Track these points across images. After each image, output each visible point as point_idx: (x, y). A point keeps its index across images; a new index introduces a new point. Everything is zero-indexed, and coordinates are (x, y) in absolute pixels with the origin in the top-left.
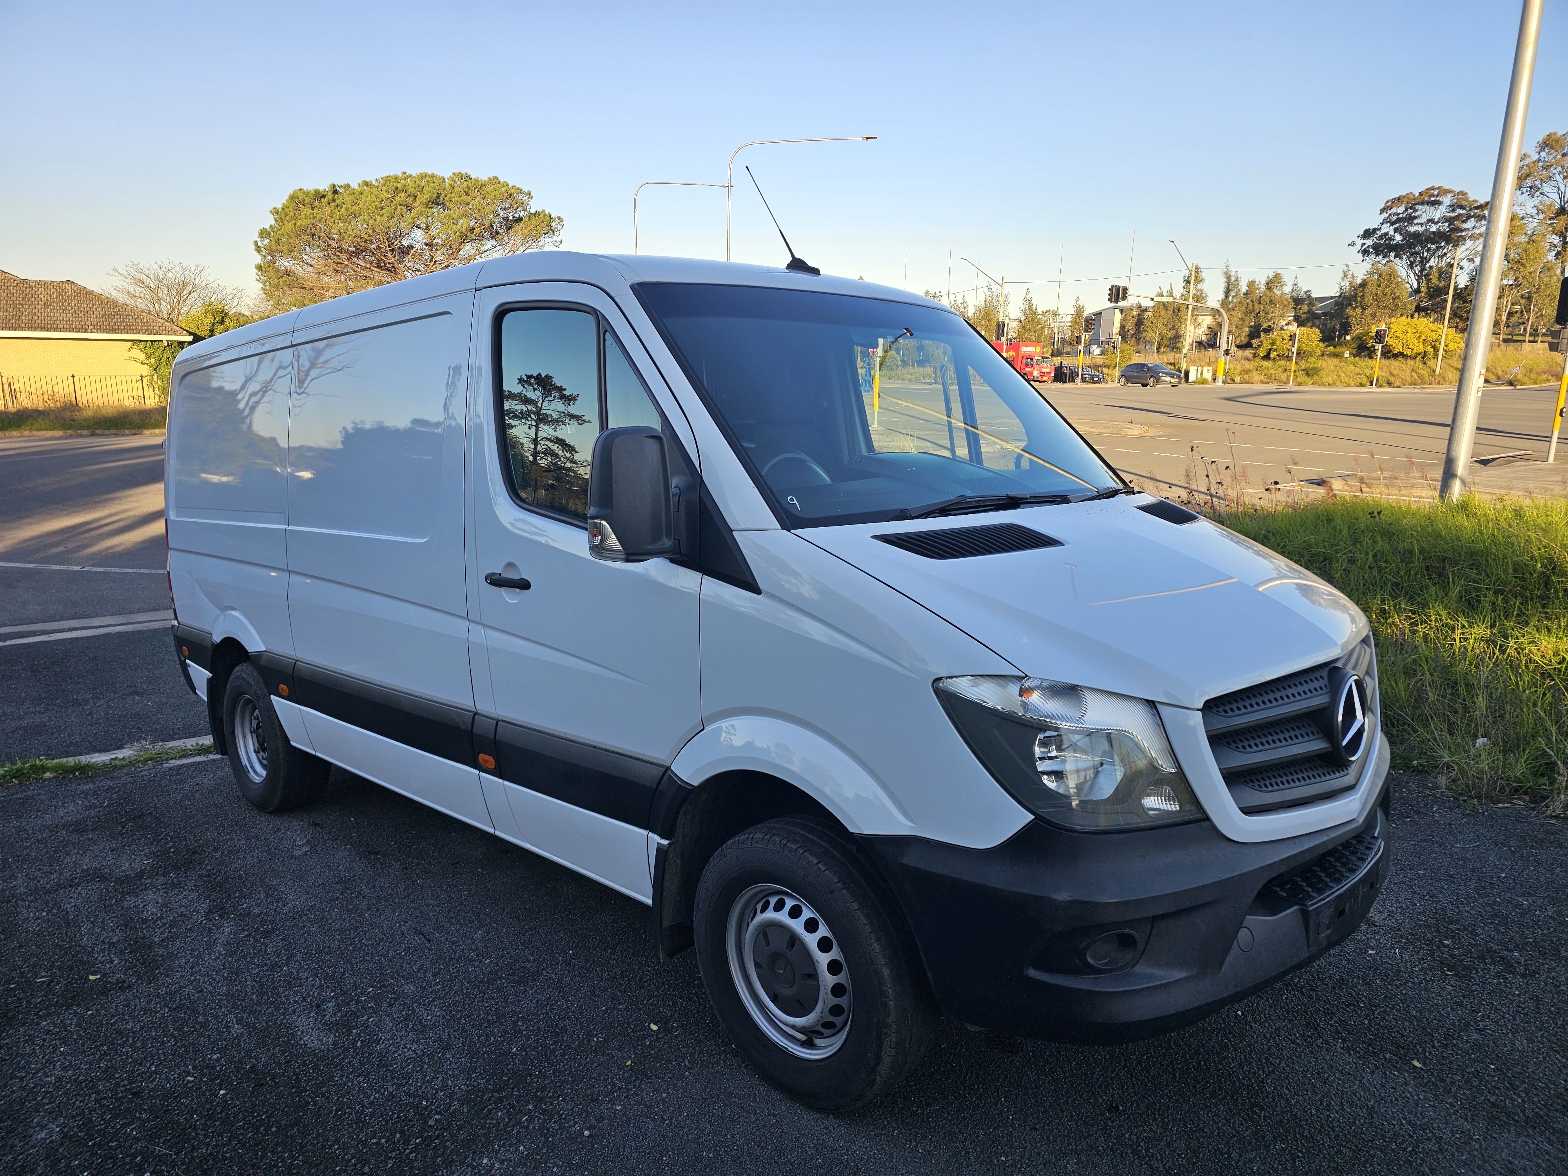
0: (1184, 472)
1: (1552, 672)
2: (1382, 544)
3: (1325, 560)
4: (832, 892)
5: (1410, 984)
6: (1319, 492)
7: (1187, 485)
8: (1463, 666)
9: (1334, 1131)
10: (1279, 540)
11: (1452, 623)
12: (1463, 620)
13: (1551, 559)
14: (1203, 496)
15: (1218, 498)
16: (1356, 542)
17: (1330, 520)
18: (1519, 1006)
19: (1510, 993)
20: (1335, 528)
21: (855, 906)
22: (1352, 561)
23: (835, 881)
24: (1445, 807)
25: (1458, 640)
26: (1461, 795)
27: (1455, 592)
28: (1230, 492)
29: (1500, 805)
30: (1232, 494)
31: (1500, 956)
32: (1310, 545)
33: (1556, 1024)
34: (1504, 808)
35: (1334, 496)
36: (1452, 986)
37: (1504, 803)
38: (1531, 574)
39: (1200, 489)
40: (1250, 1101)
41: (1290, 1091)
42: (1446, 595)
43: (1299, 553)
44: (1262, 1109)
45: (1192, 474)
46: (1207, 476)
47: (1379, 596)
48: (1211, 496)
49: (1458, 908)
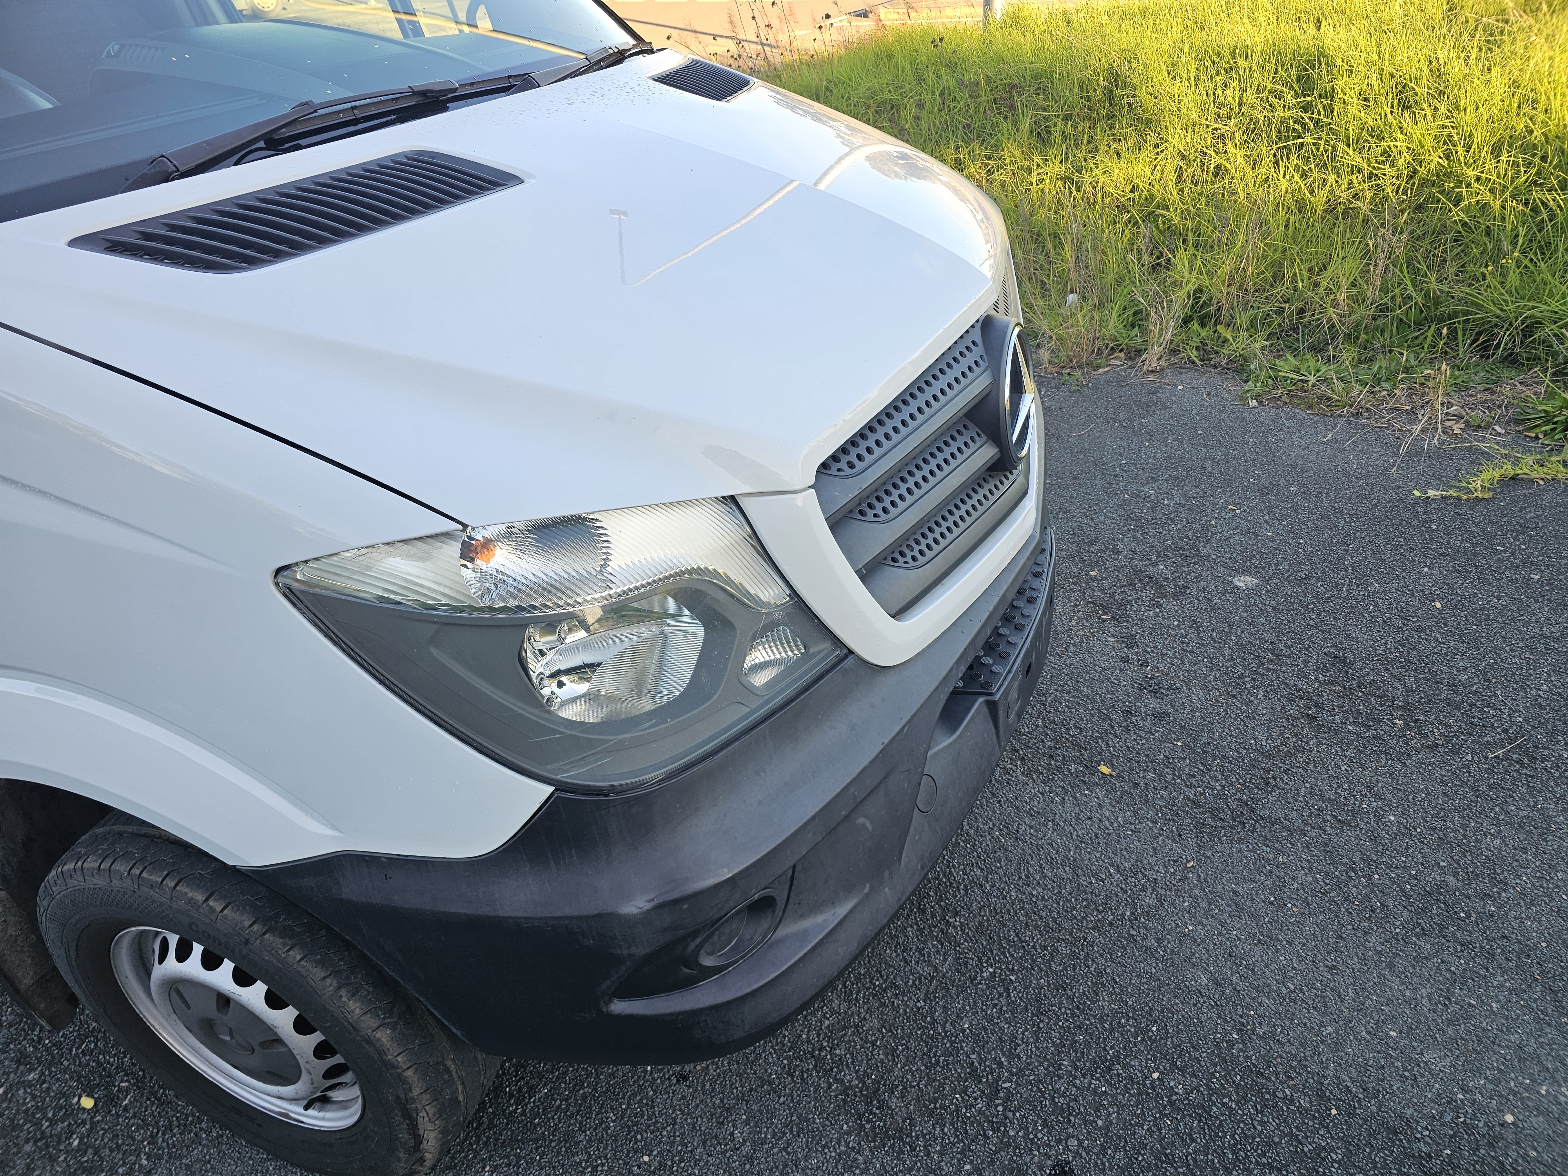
0: (727, 19)
1: (1127, 204)
2: (948, 80)
3: (892, 108)
4: (247, 942)
5: (1072, 649)
6: (866, 25)
7: (733, 34)
8: (1042, 214)
9: (1041, 917)
10: (842, 91)
11: (1027, 163)
12: (1037, 159)
13: (1111, 70)
14: (753, 46)
15: (770, 46)
16: (920, 80)
17: (890, 57)
18: (1183, 643)
19: (1169, 626)
20: (896, 66)
21: (296, 955)
22: (920, 106)
23: (247, 923)
24: (1052, 388)
25: (1034, 183)
26: (1063, 367)
27: (1026, 125)
28: (780, 37)
29: (1101, 370)
30: (784, 39)
31: (1147, 576)
32: (875, 93)
33: (1224, 656)
34: (1105, 372)
35: (884, 26)
36: (1113, 636)
37: (1103, 368)
38: (1095, 90)
39: (748, 39)
40: (940, 906)
41: (982, 870)
42: (1018, 130)
43: (865, 103)
44: (956, 914)
45: (736, 19)
46: (754, 18)
47: (952, 145)
48: (762, 44)
49: (1092, 519)
